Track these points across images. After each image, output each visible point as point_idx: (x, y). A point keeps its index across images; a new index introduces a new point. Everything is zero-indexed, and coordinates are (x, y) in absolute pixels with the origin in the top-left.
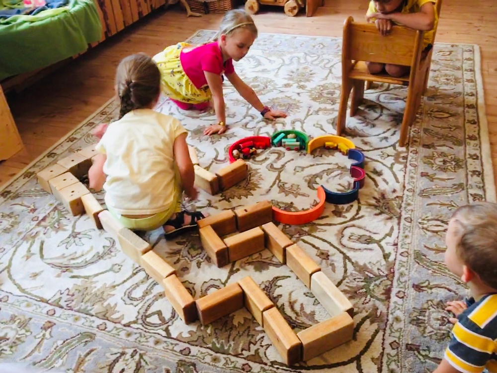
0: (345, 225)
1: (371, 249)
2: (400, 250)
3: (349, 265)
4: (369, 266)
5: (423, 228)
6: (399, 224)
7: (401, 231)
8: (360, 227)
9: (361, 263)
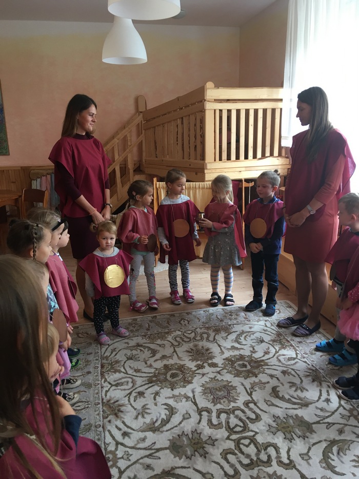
0: (134, 388)
1: (115, 381)
2: (99, 386)
3: (123, 370)
4: (113, 374)
5: (88, 402)
6: (103, 399)
7: (100, 396)
8: (125, 390)
9: (117, 373)
